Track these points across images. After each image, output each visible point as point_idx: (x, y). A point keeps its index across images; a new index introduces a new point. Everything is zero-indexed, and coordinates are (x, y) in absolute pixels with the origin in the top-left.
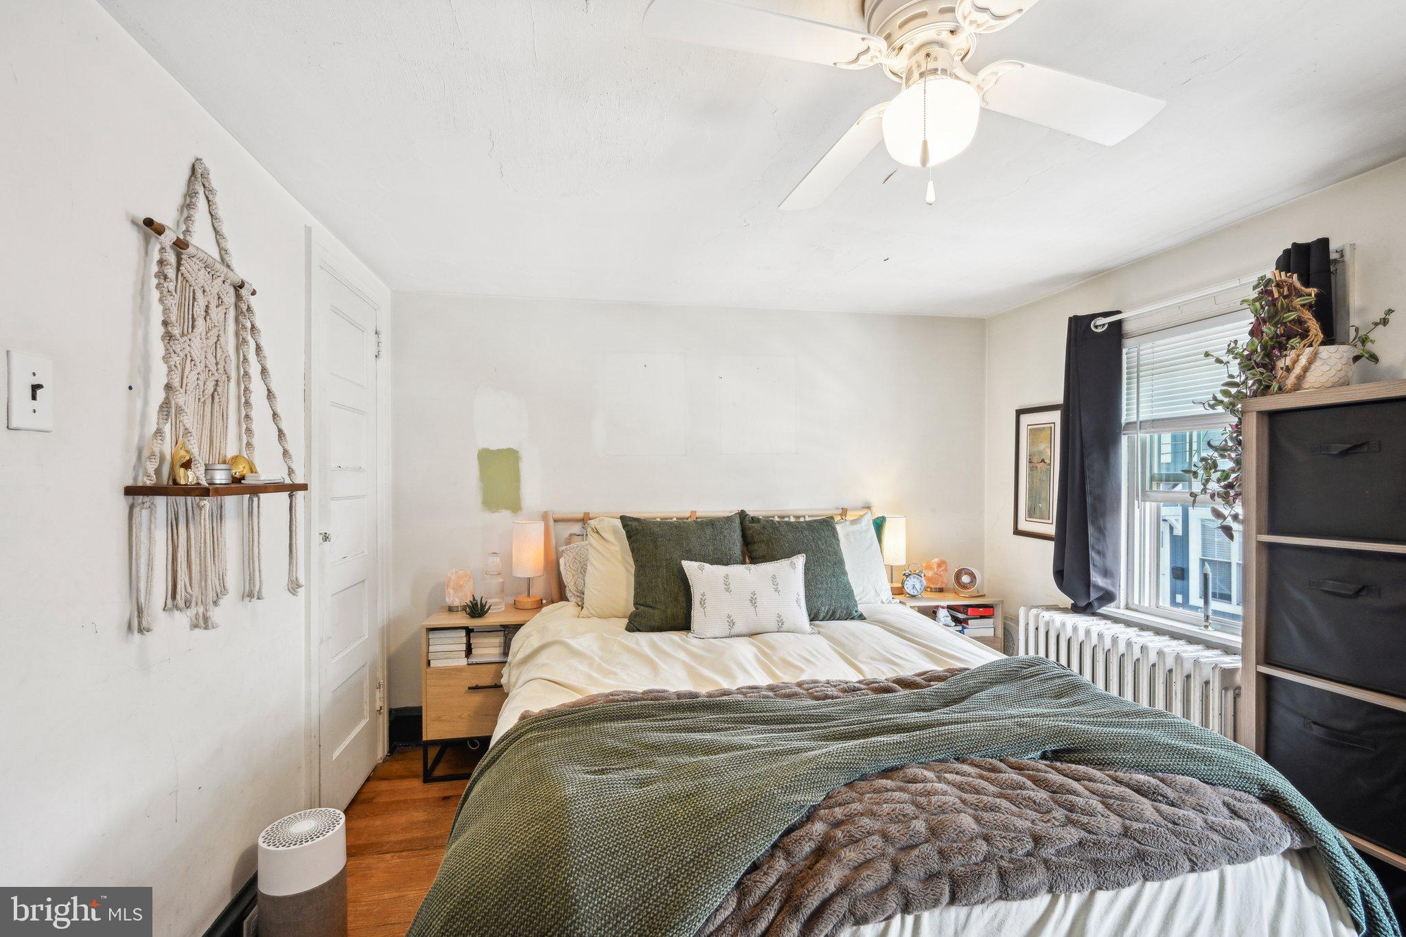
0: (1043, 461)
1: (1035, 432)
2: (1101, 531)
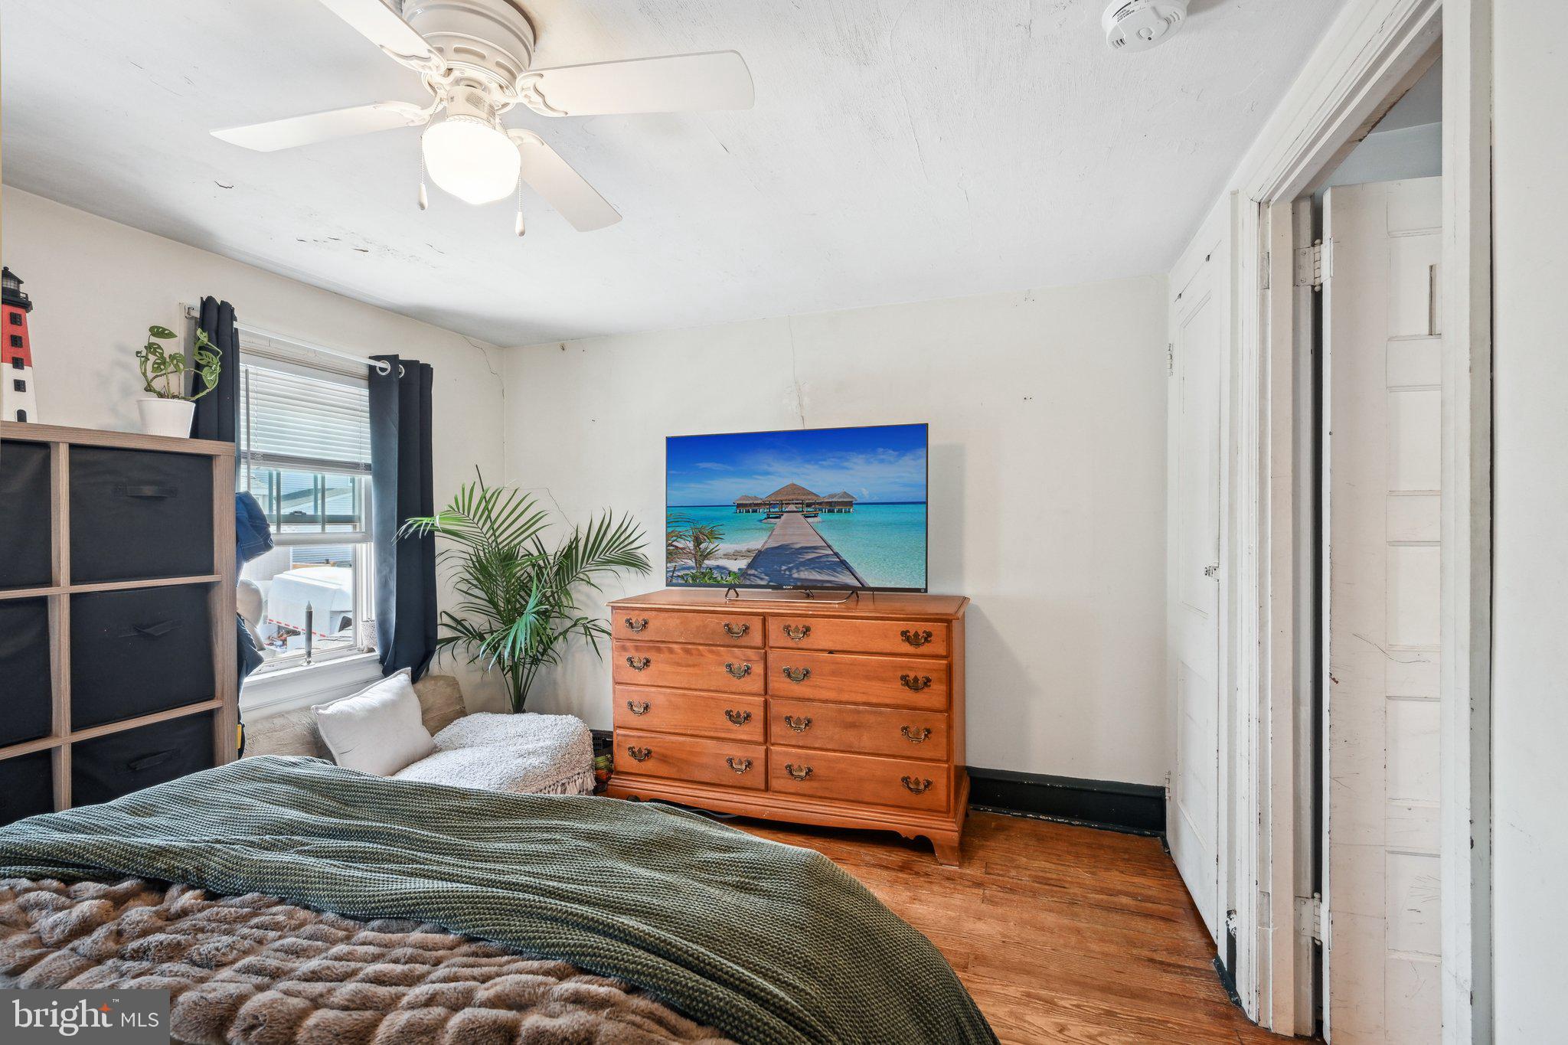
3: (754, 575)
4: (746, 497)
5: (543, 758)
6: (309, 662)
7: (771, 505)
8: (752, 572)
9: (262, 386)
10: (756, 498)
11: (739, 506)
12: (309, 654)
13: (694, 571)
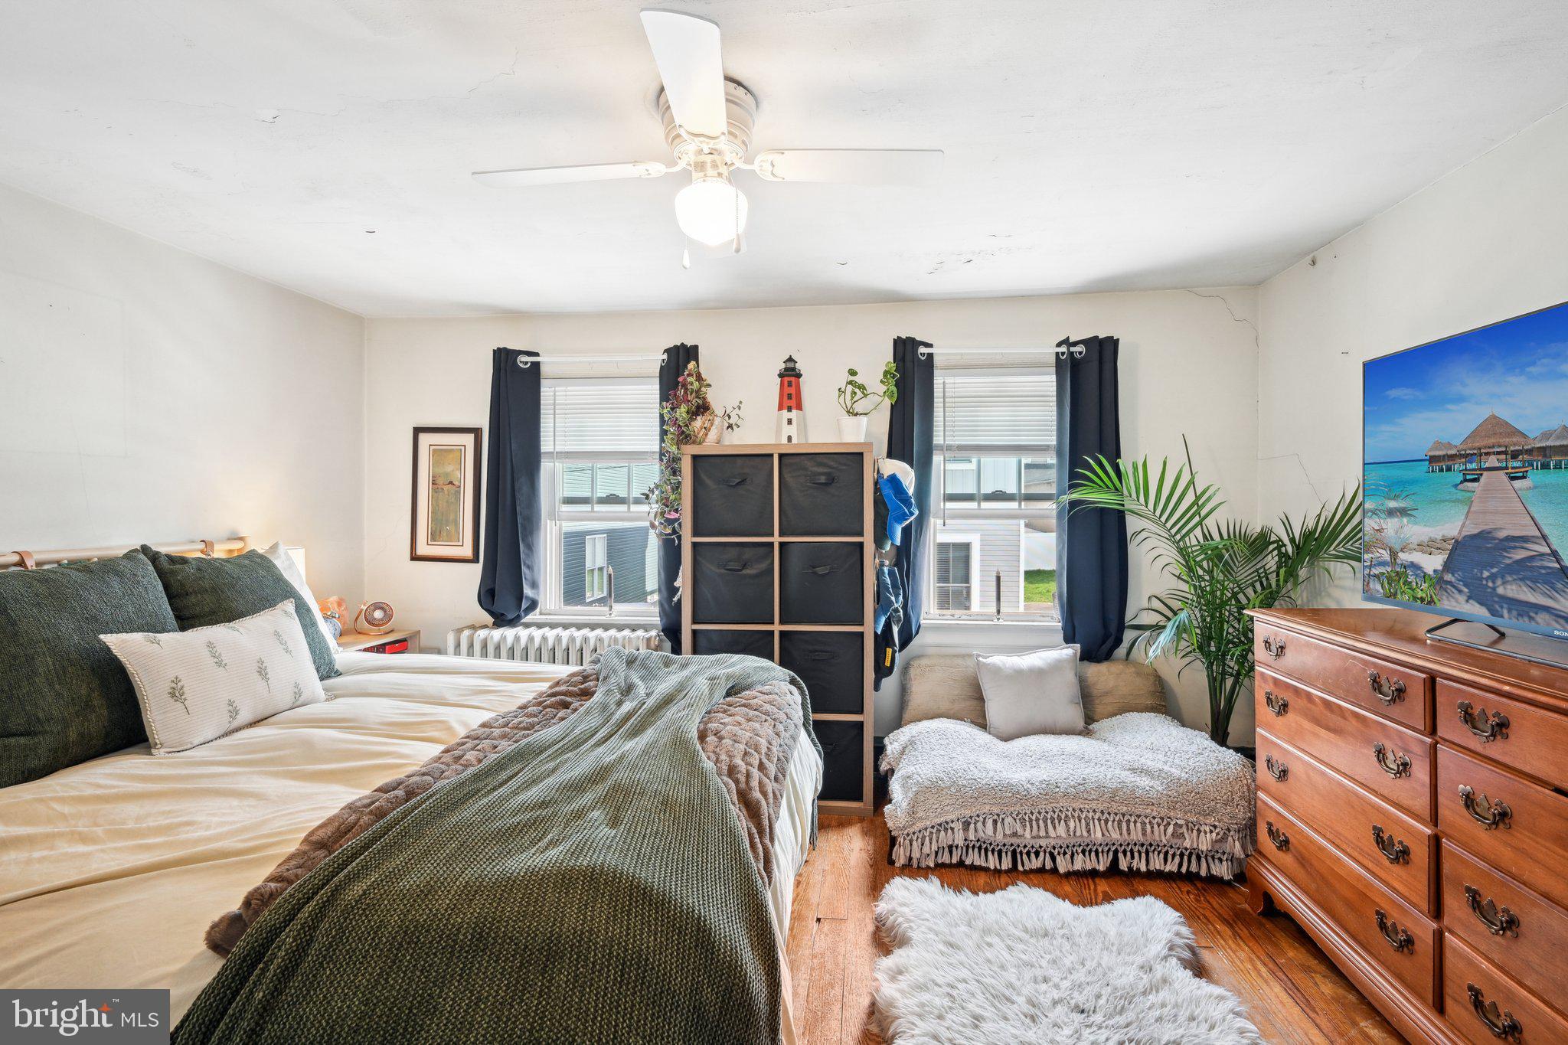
0: (451, 483)
1: (438, 453)
2: (530, 547)
3: (1450, 583)
4: (1438, 445)
5: (1156, 784)
6: (998, 619)
7: (1467, 457)
8: (1448, 577)
9: (958, 392)
10: (1449, 445)
11: (1433, 459)
12: (999, 612)
13: (1389, 569)
